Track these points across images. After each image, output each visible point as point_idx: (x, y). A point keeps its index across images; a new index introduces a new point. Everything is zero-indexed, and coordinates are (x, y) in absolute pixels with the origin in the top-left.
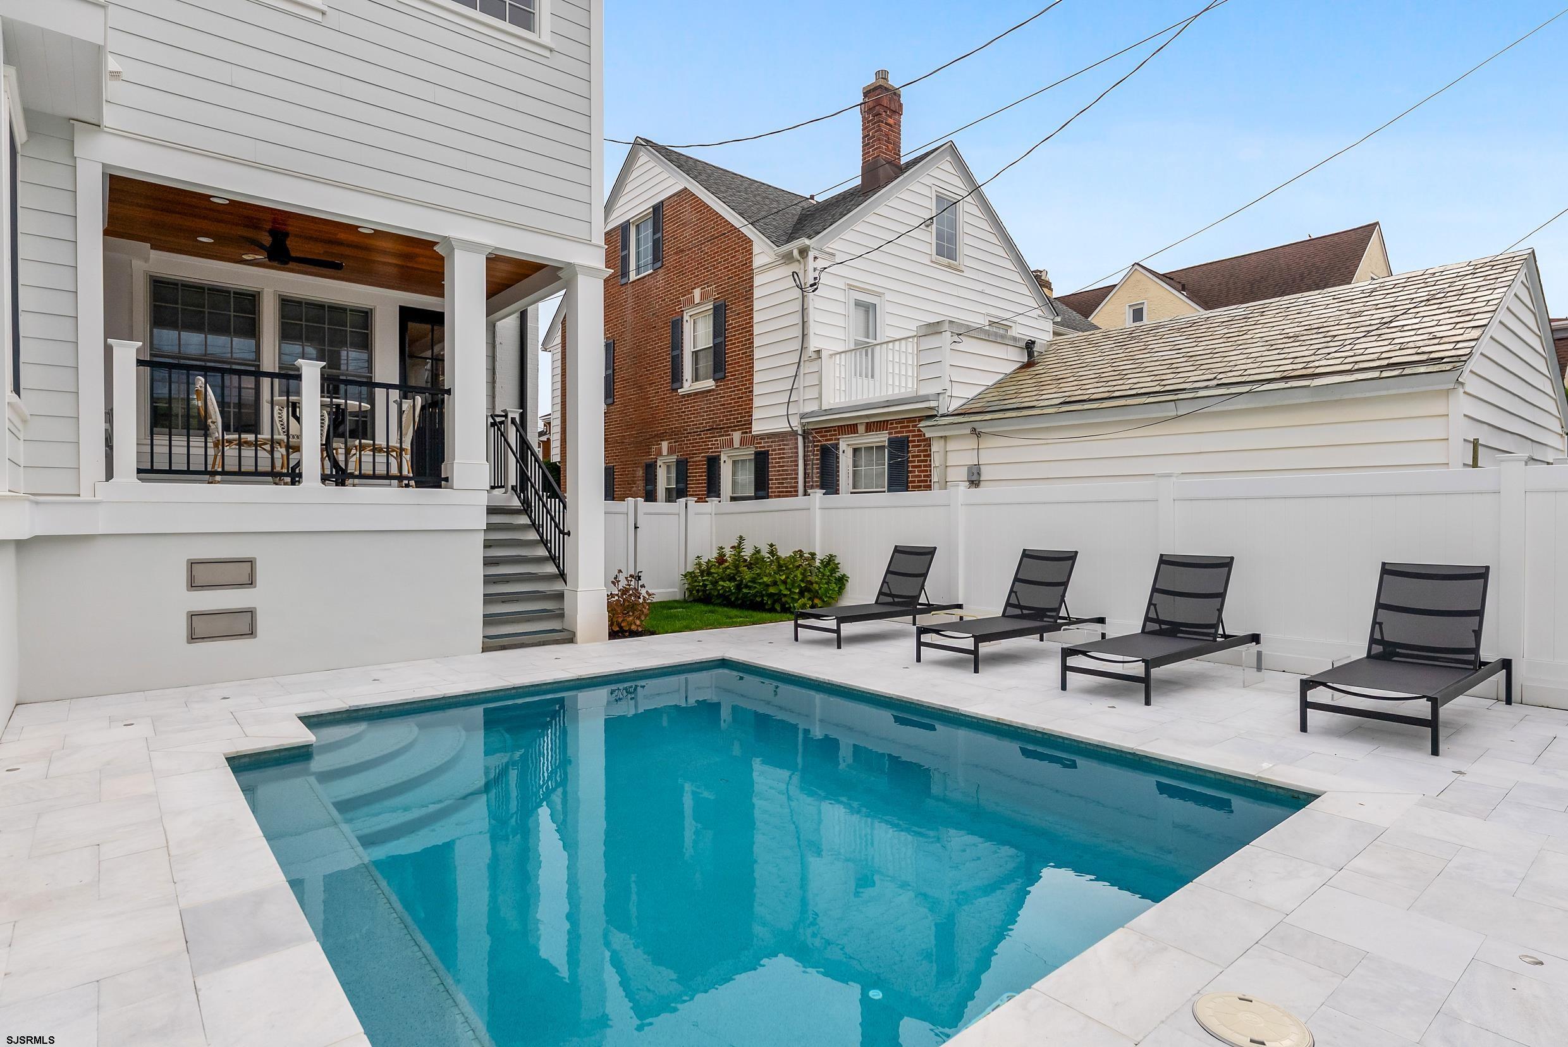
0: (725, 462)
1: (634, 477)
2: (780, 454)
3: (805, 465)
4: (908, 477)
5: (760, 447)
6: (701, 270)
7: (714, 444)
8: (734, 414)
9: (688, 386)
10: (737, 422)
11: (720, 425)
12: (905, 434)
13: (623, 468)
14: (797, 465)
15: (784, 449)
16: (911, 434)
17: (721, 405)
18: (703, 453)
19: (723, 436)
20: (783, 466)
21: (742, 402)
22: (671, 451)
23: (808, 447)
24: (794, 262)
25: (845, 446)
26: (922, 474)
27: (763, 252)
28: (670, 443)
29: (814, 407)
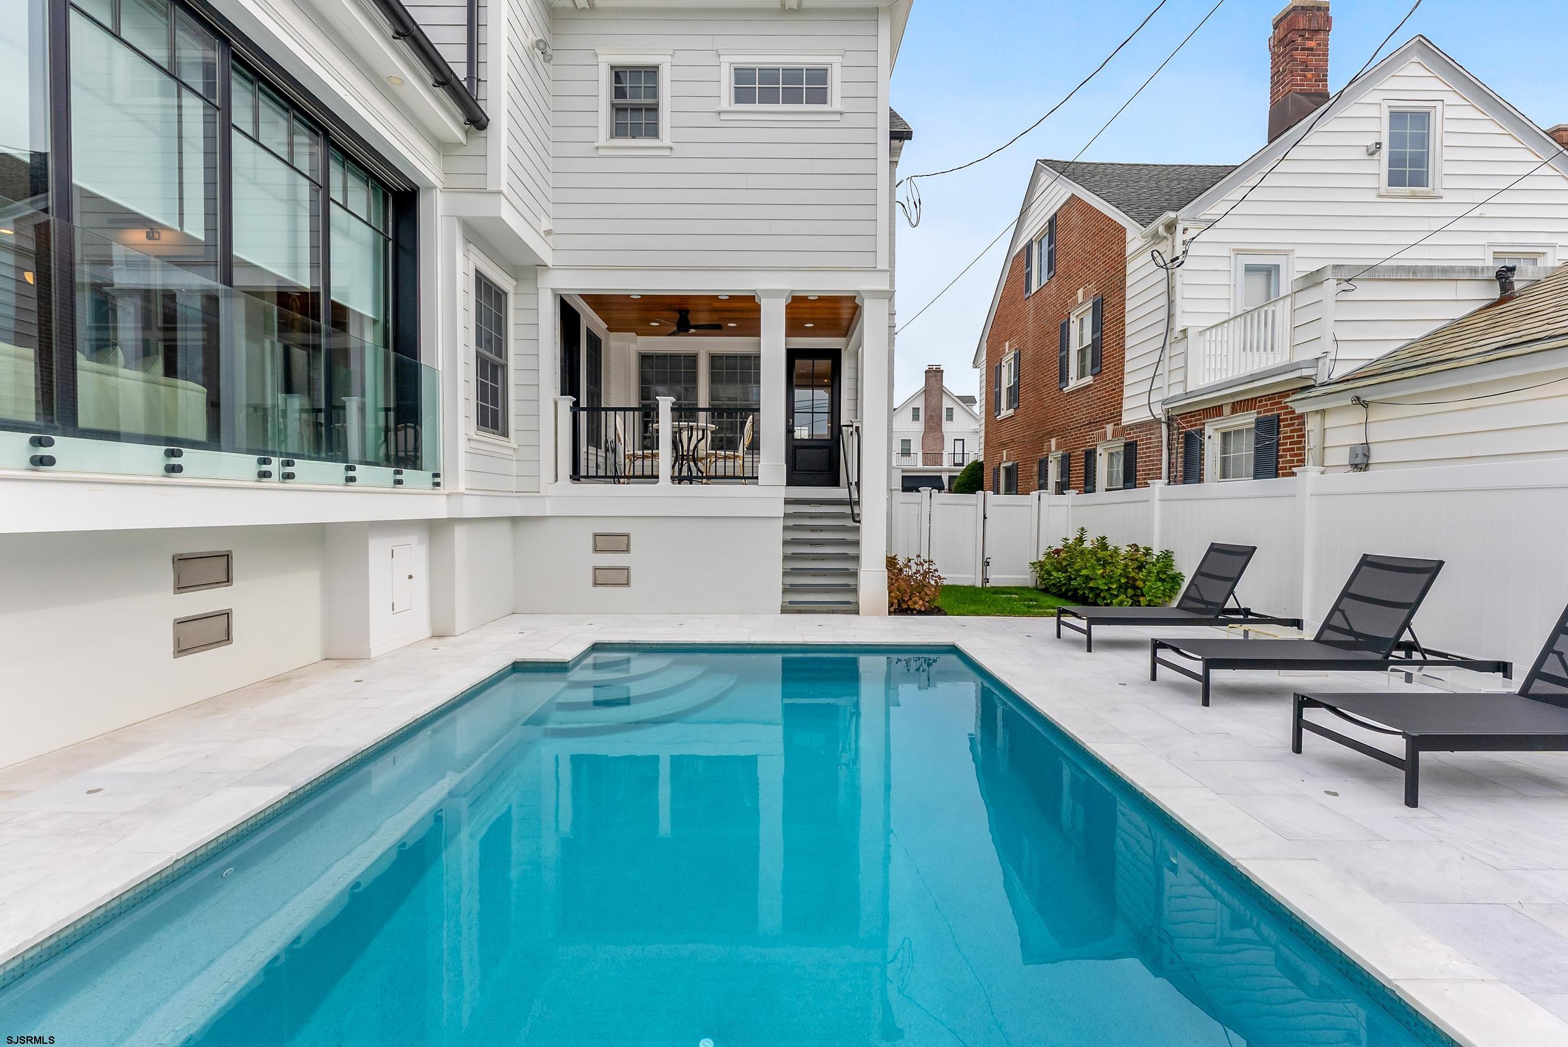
0: (1100, 454)
1: (1032, 472)
2: (1147, 444)
3: (1170, 454)
4: (1278, 463)
5: (1130, 438)
6: (1084, 270)
7: (1091, 438)
8: (1108, 407)
9: (1073, 383)
10: (1111, 414)
11: (1096, 418)
12: (1275, 412)
13: (1024, 465)
14: (1161, 455)
15: (1150, 438)
16: (1282, 411)
17: (1097, 399)
18: (1082, 447)
19: (1098, 429)
20: (1150, 456)
21: (1115, 393)
22: (1058, 447)
23: (1173, 435)
24: (1162, 240)
25: (1212, 432)
26: (1295, 459)
27: (1135, 237)
28: (1058, 439)
29: (1178, 391)
